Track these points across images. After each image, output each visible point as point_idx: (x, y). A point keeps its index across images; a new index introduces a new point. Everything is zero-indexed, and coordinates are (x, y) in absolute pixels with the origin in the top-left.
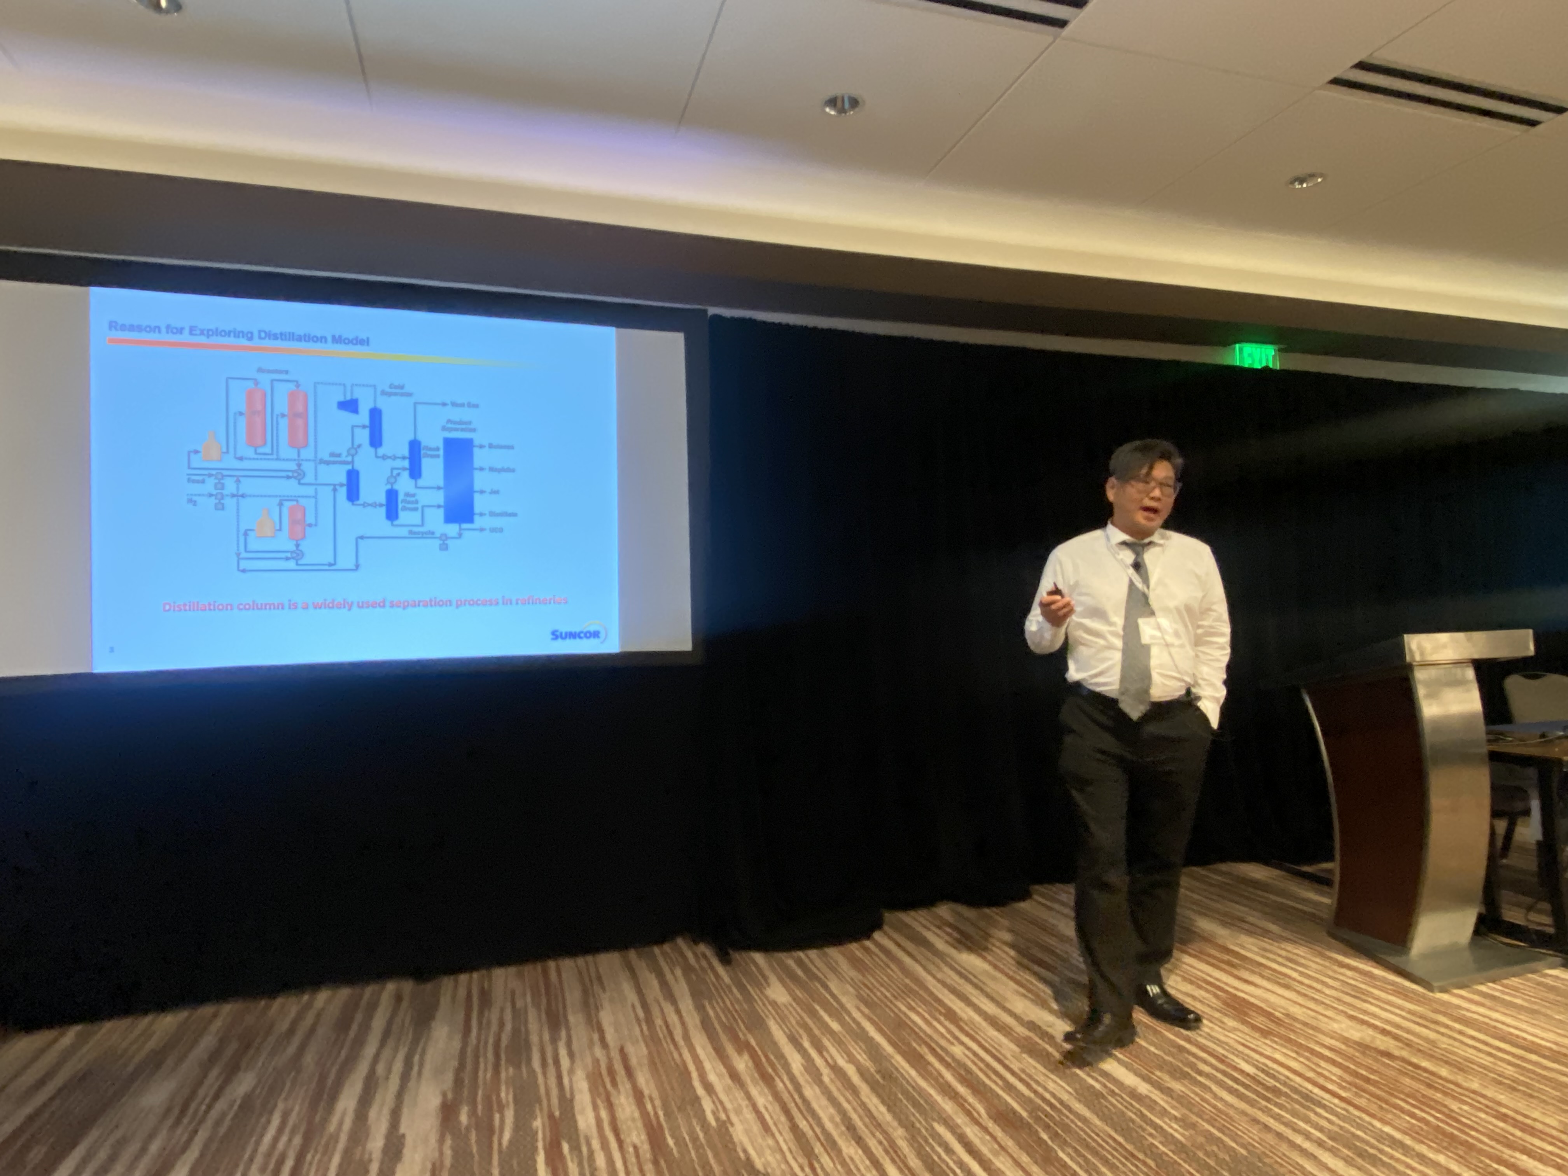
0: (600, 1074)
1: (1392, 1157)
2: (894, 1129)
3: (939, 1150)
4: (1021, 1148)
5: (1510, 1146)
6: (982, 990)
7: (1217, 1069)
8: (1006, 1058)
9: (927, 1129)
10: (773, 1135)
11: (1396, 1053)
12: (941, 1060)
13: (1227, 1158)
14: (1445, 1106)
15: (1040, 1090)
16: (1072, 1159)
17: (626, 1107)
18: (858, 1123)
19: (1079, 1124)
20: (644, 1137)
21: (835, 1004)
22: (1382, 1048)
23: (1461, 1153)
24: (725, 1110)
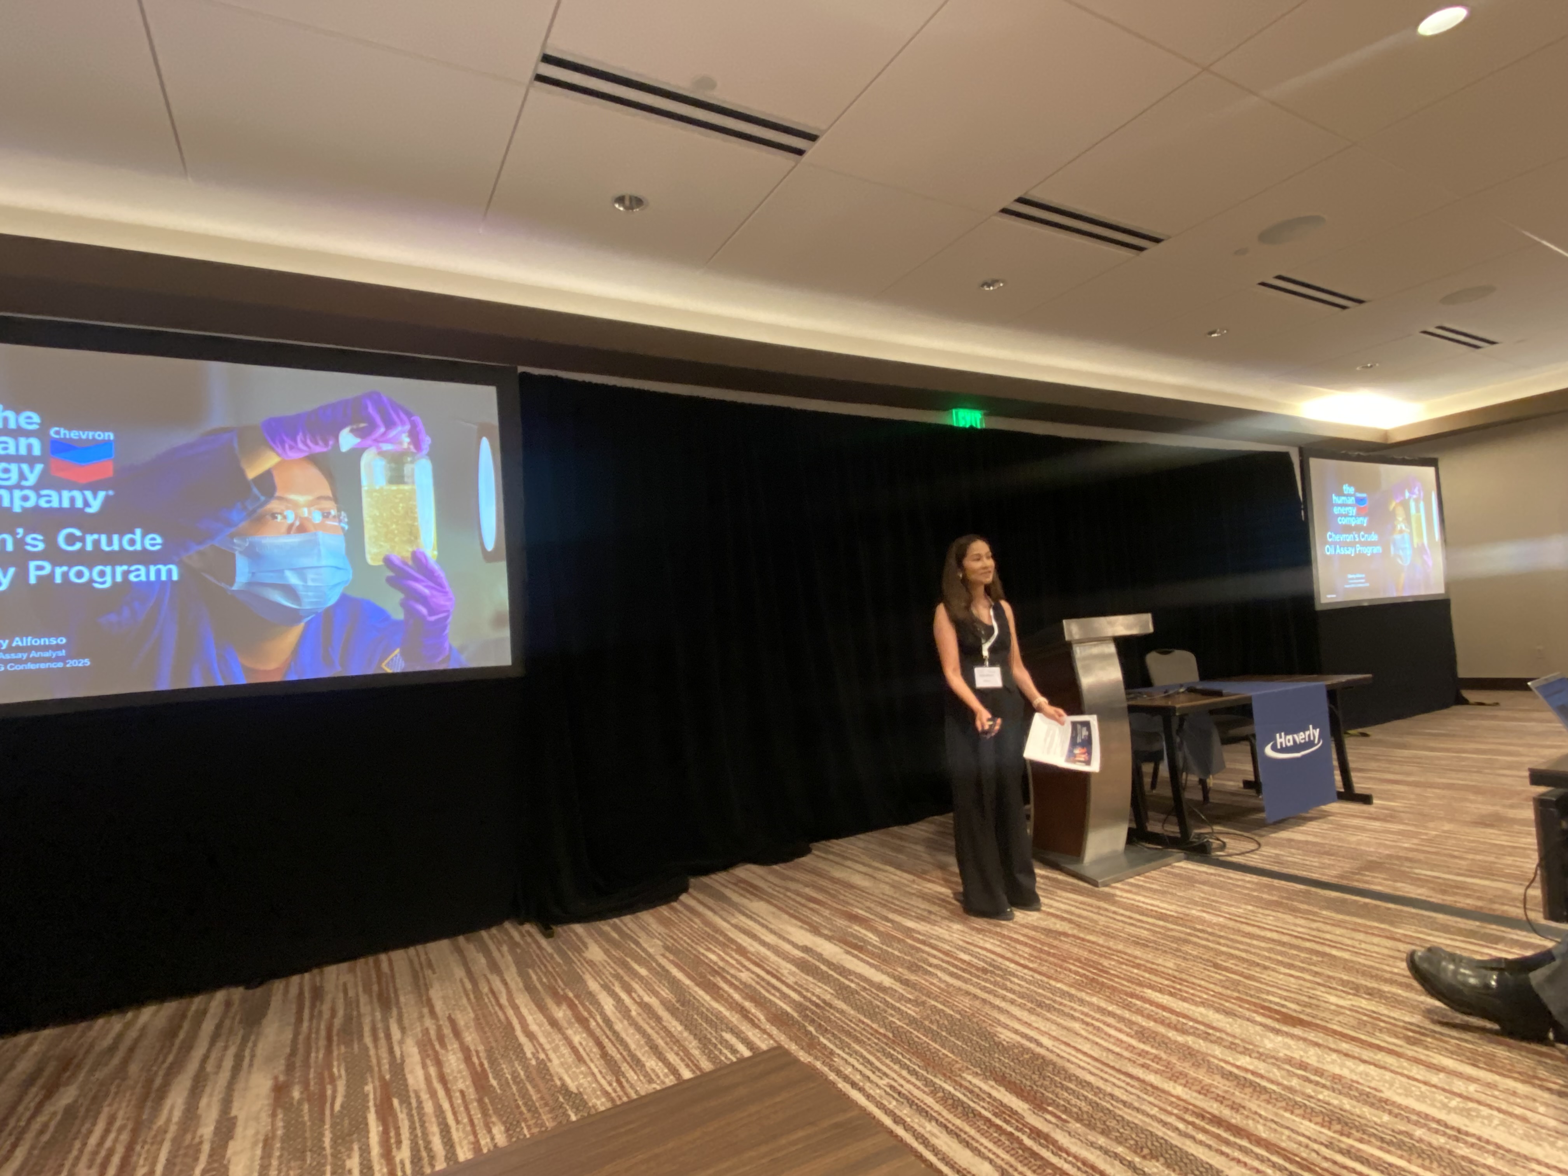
0: (430, 1040)
1: (1061, 1004)
2: (690, 1043)
3: (725, 1051)
4: (791, 1040)
5: (1141, 984)
6: (767, 928)
7: (943, 961)
8: (782, 975)
9: (716, 1038)
10: (585, 1063)
11: (1070, 932)
12: (731, 984)
13: (946, 1022)
14: (1101, 964)
15: (809, 995)
16: (830, 1041)
17: (453, 1061)
18: (661, 1042)
19: (837, 1015)
20: (469, 1082)
21: (643, 954)
22: (1061, 929)
23: (1108, 994)
24: (543, 1050)
